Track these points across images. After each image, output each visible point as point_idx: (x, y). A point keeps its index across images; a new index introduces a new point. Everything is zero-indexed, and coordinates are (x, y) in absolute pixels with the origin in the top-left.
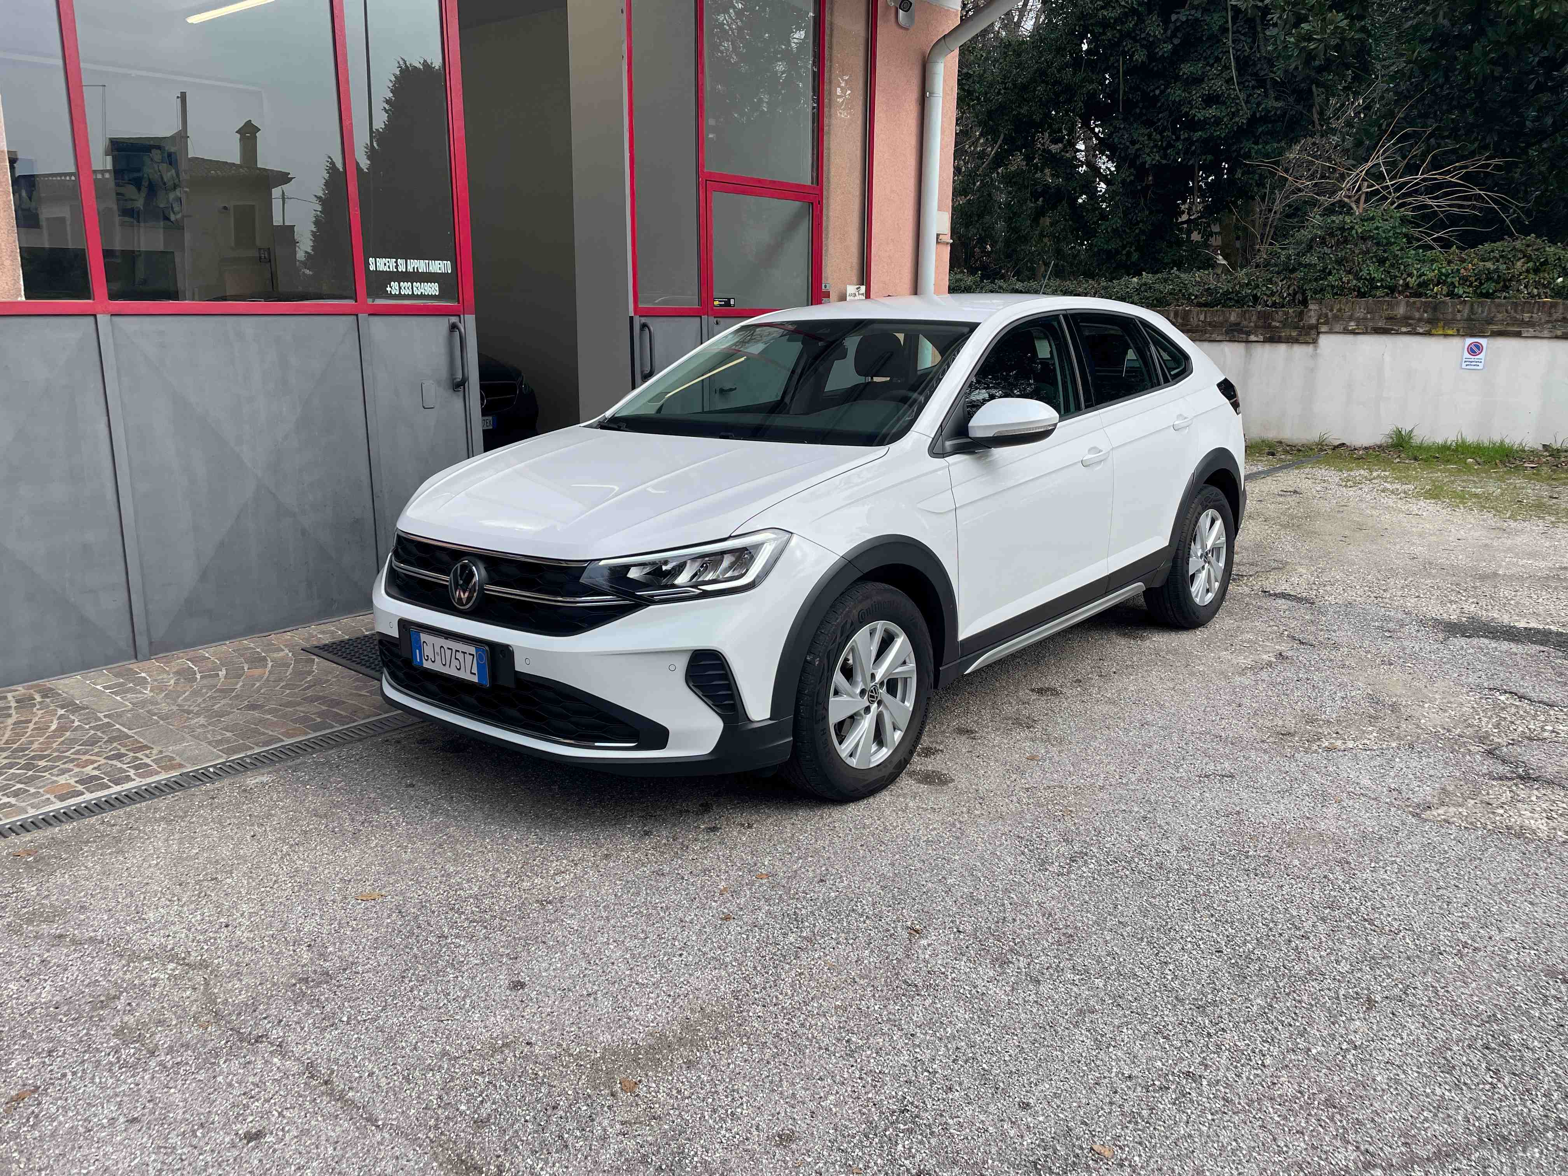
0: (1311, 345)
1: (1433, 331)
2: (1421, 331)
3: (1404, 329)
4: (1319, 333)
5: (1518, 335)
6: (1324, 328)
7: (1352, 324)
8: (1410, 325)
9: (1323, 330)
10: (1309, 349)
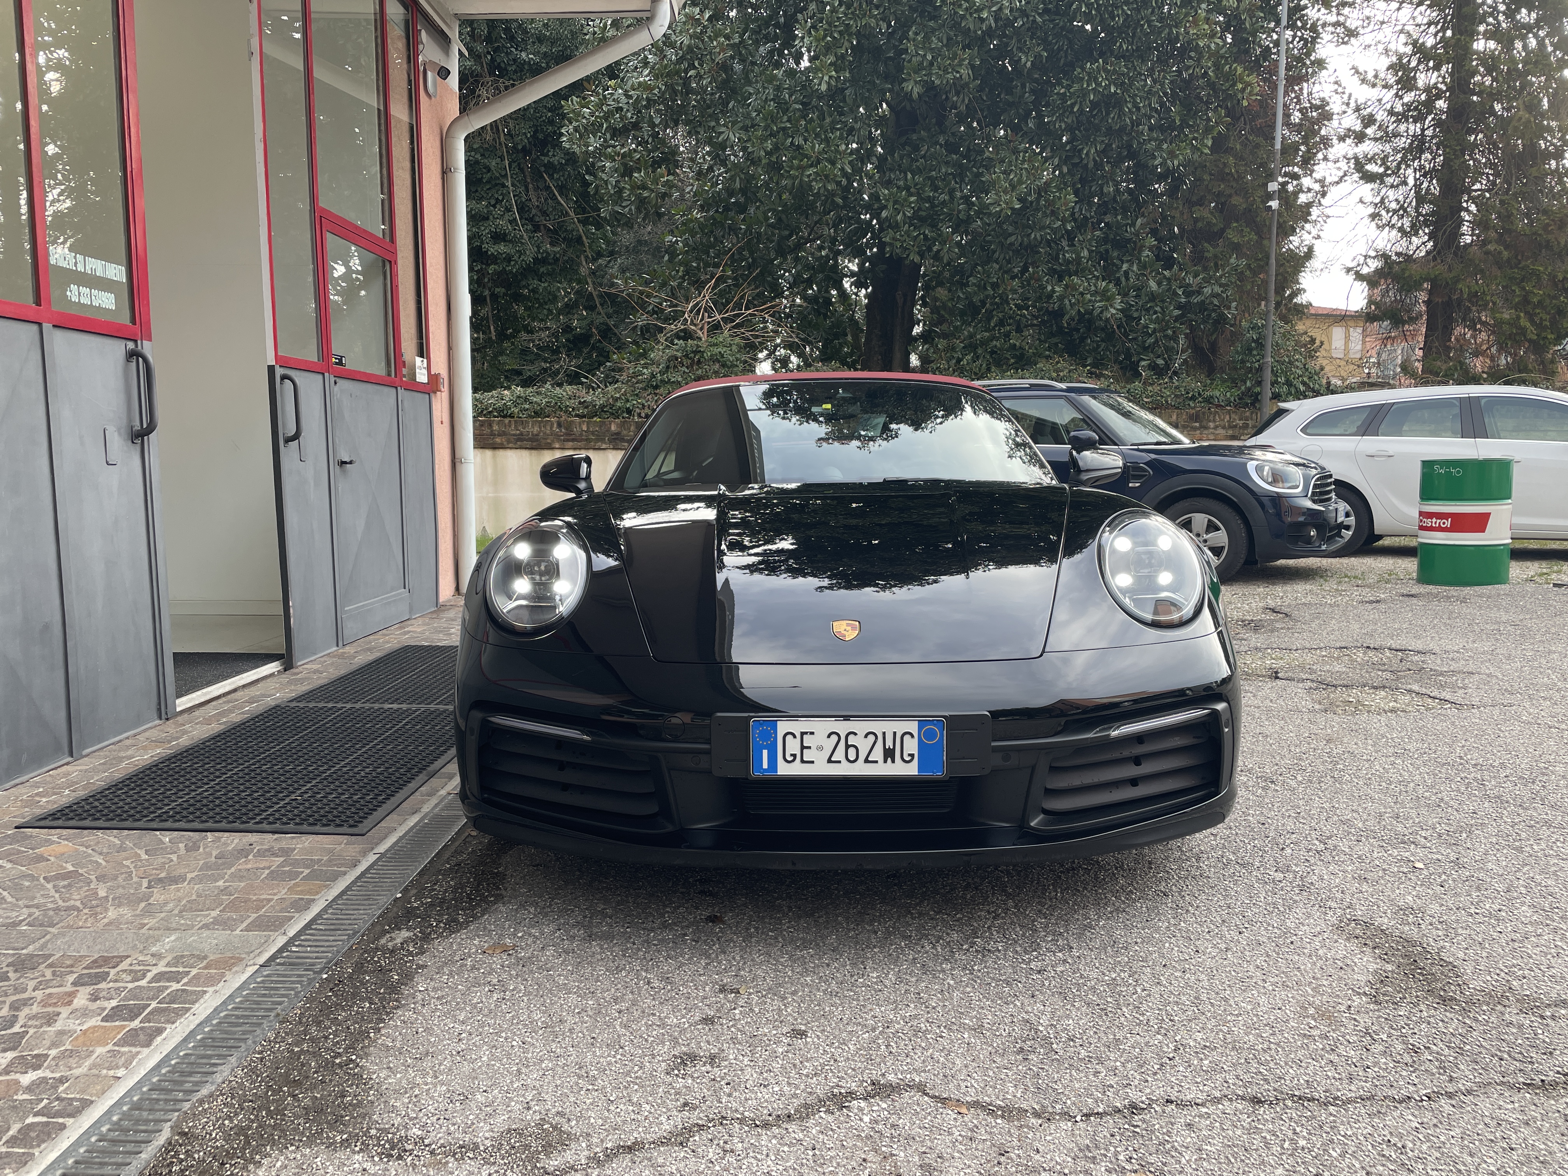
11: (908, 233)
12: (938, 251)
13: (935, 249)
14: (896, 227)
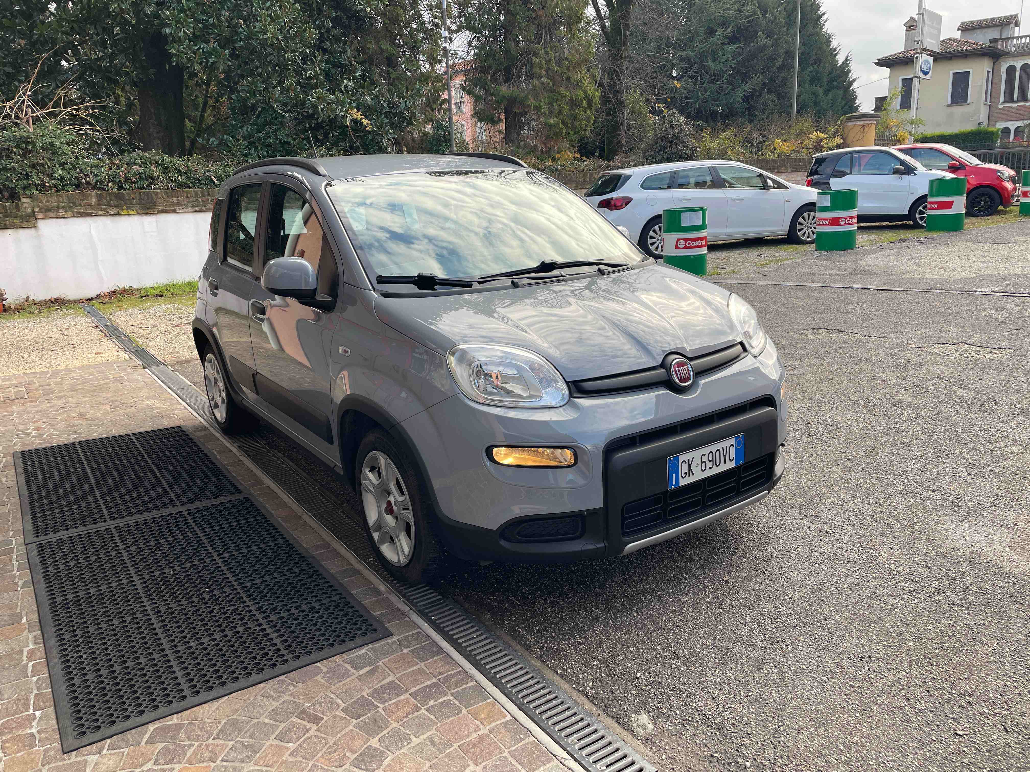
0: (33, 229)
1: (121, 213)
2: (112, 213)
3: (100, 213)
4: (36, 219)
5: (174, 211)
6: (40, 216)
7: (61, 211)
8: (104, 209)
9: (39, 217)
10: (32, 232)
11: (189, 47)
12: (214, 63)
13: (211, 60)
14: (179, 41)
